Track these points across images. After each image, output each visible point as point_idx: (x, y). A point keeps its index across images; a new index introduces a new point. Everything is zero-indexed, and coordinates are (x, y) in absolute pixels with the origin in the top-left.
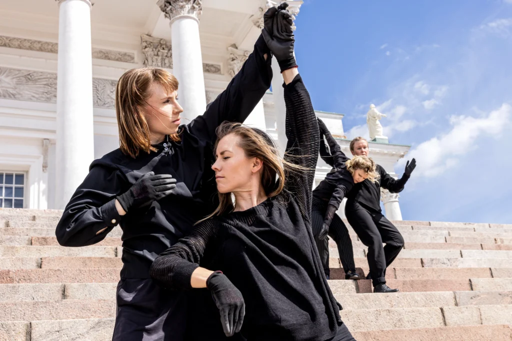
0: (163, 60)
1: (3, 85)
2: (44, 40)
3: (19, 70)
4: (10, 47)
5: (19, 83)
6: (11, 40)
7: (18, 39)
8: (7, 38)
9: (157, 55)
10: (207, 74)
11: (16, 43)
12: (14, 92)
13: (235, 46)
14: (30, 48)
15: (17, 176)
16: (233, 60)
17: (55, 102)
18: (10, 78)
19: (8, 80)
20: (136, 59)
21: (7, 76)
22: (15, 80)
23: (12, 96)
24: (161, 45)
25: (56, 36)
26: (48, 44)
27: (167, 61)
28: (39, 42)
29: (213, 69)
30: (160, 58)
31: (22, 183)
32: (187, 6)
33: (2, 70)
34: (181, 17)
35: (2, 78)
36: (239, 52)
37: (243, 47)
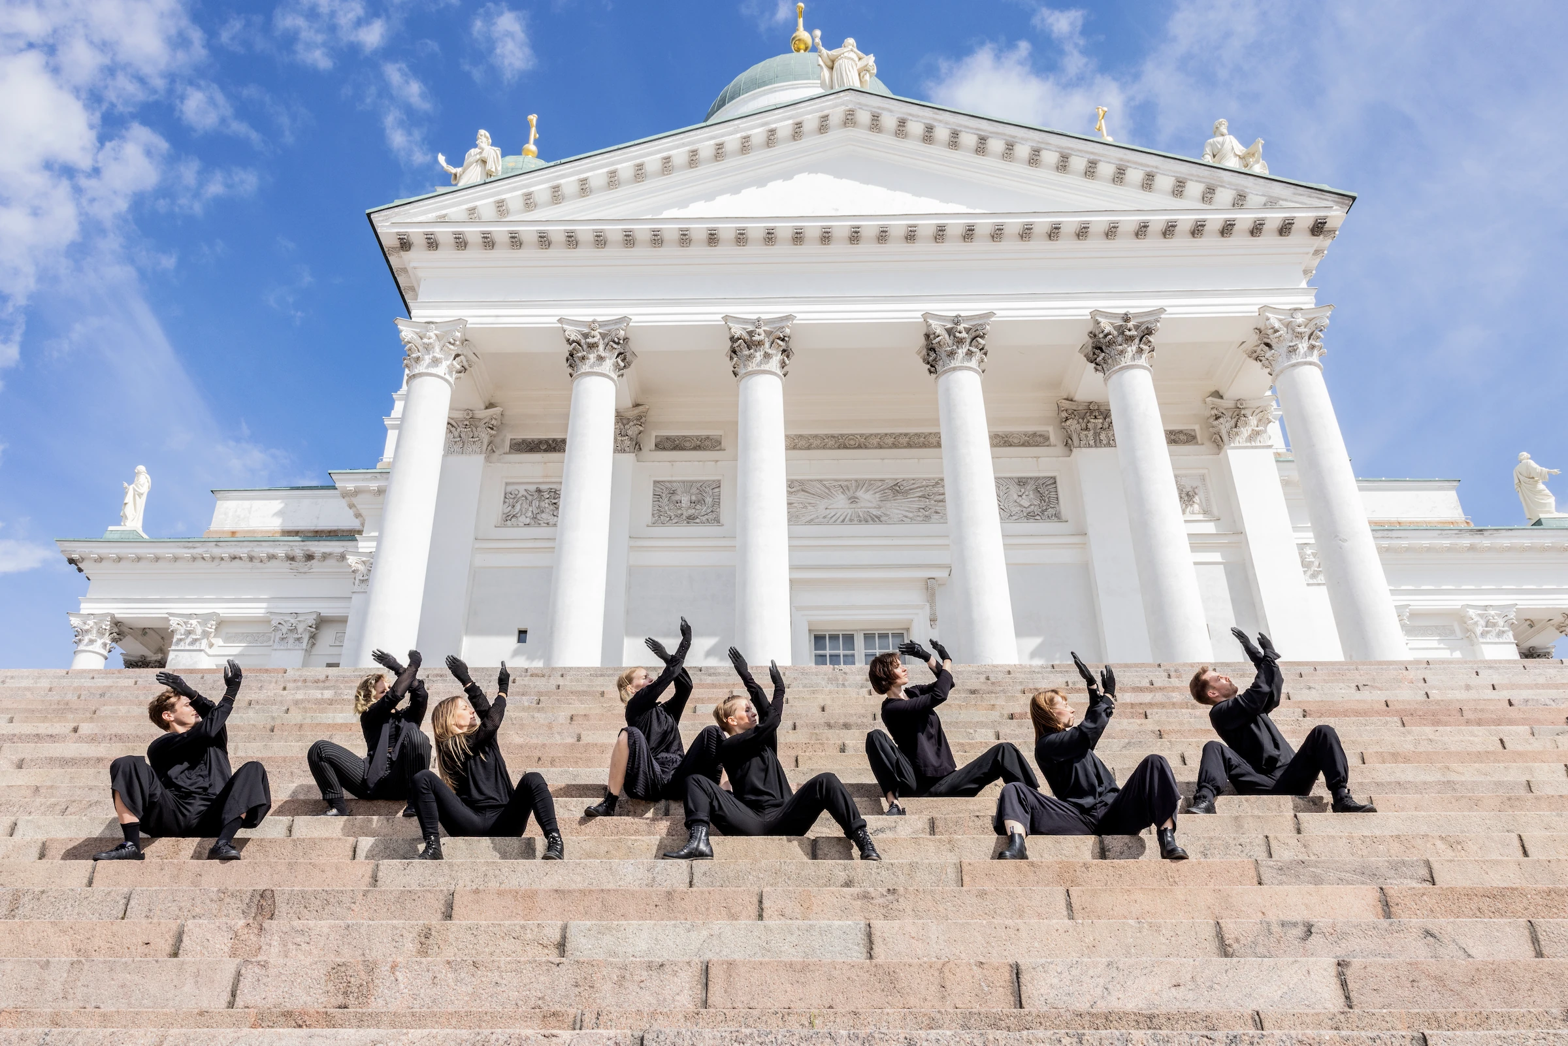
0: (1097, 435)
1: (862, 504)
3: (882, 480)
4: (866, 448)
5: (884, 499)
6: (867, 437)
7: (876, 435)
8: (861, 435)
9: (1087, 429)
10: (1175, 447)
11: (875, 441)
12: (878, 513)
13: (1218, 395)
14: (895, 446)
15: (894, 637)
16: (1217, 418)
17: (943, 521)
18: (871, 492)
19: (869, 496)
20: (1053, 439)
21: (867, 491)
22: (878, 495)
23: (877, 519)
24: (1092, 411)
25: (937, 422)
26: (918, 435)
27: (1103, 436)
28: (906, 435)
29: (1182, 437)
30: (1092, 432)
32: (1129, 349)
33: (860, 484)
34: (1122, 368)
35: (860, 494)
36: (1227, 403)
37: (1232, 393)
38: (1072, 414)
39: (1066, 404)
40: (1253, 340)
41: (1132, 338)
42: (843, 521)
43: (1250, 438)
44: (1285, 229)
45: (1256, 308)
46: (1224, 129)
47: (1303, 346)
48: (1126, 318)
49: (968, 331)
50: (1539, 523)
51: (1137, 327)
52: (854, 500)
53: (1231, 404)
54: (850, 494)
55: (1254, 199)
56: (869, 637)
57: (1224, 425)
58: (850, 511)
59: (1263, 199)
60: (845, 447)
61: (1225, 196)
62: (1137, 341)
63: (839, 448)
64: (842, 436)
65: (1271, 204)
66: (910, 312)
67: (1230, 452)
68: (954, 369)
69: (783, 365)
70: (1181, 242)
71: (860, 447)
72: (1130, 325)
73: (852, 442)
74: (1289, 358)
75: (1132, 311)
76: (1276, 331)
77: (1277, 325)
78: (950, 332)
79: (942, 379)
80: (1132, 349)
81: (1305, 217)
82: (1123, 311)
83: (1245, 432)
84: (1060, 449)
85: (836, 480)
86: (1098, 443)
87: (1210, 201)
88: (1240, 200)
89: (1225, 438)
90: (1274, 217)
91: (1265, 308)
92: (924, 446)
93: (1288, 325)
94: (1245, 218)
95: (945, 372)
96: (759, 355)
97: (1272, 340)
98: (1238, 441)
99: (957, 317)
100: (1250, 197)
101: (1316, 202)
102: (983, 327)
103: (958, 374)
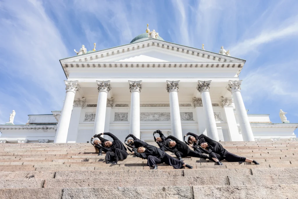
0: (200, 104)
3: (159, 113)
5: (160, 116)
6: (157, 104)
8: (155, 104)
9: (198, 103)
10: (214, 107)
11: (158, 105)
13: (222, 97)
14: (162, 106)
16: (222, 101)
17: (170, 120)
19: (157, 116)
20: (192, 105)
22: (158, 116)
23: (158, 120)
24: (199, 100)
25: (169, 102)
26: (166, 104)
28: (164, 104)
29: (216, 105)
30: (199, 104)
33: (155, 113)
34: (204, 91)
35: (155, 115)
37: (225, 97)
38: (195, 100)
39: (194, 98)
40: (228, 87)
41: (205, 86)
42: (152, 120)
43: (228, 105)
44: (233, 66)
45: (228, 81)
46: (223, 48)
47: (237, 88)
48: (204, 82)
49: (175, 84)
50: (284, 122)
51: (206, 84)
52: (154, 116)
53: (225, 99)
54: (153, 115)
55: (228, 61)
57: (224, 103)
59: (229, 61)
60: (152, 106)
61: (222, 60)
62: (206, 86)
63: (151, 106)
64: (152, 104)
65: (231, 61)
66: (164, 80)
67: (225, 108)
69: (140, 90)
70: (215, 68)
71: (155, 106)
72: (205, 83)
74: (234, 90)
75: (206, 81)
76: (232, 85)
77: (232, 84)
78: (171, 84)
79: (170, 93)
80: (205, 88)
81: (237, 64)
82: (204, 81)
83: (227, 104)
84: (193, 107)
85: (150, 113)
86: (200, 106)
87: (220, 61)
88: (225, 60)
89: (224, 105)
90: (231, 64)
91: (230, 81)
93: (234, 84)
94: (226, 64)
95: (170, 92)
96: (135, 88)
97: (231, 87)
98: (226, 106)
99: (173, 81)
100: (227, 60)
101: (239, 61)
102: (178, 83)
103: (173, 92)
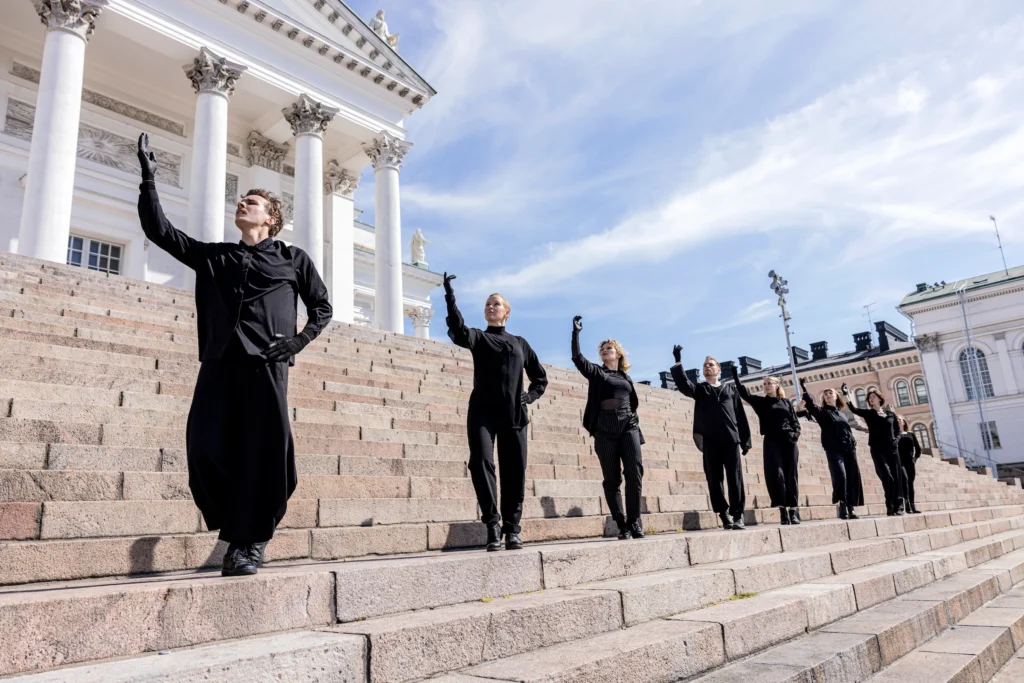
0: (269, 161)
1: (105, 150)
2: (140, 108)
3: (123, 139)
4: (114, 111)
5: (122, 152)
6: (117, 103)
7: (124, 105)
8: (112, 100)
9: (264, 155)
11: (122, 109)
12: (116, 160)
15: (113, 248)
16: (333, 175)
18: (113, 144)
19: (110, 145)
20: (241, 152)
21: (110, 142)
22: (117, 148)
23: (114, 164)
24: (270, 146)
26: (155, 117)
27: (272, 163)
28: (146, 113)
30: (266, 159)
31: (118, 256)
33: (105, 135)
34: (310, 135)
35: (105, 142)
36: (339, 169)
37: (344, 165)
38: (258, 142)
39: (256, 135)
40: (371, 144)
41: (318, 119)
42: (88, 157)
43: (345, 192)
44: (403, 93)
45: (380, 130)
46: (383, 16)
47: (395, 160)
48: (318, 106)
49: (228, 71)
50: (416, 264)
51: (322, 113)
52: (99, 145)
53: (340, 170)
54: (97, 139)
55: (394, 69)
56: (94, 246)
57: (334, 181)
58: (95, 152)
59: (398, 72)
60: (98, 104)
61: (381, 60)
63: (93, 102)
64: (98, 95)
65: (402, 76)
66: (195, 42)
67: (335, 198)
68: (215, 93)
69: (89, 32)
70: (354, 75)
71: (109, 108)
72: (320, 111)
73: (104, 103)
74: (387, 162)
75: (323, 103)
76: (385, 146)
77: (387, 143)
78: (215, 66)
79: (202, 98)
81: (414, 92)
82: (318, 101)
83: (344, 187)
84: (244, 161)
85: (88, 126)
86: (268, 166)
87: (373, 58)
88: (388, 66)
89: (333, 187)
90: (402, 85)
91: (385, 132)
92: (157, 125)
93: (391, 145)
94: (389, 78)
95: (208, 92)
96: (73, 19)
97: (382, 149)
98: (339, 192)
99: (224, 59)
100: (393, 67)
101: (420, 86)
102: (238, 73)
103: (217, 97)
